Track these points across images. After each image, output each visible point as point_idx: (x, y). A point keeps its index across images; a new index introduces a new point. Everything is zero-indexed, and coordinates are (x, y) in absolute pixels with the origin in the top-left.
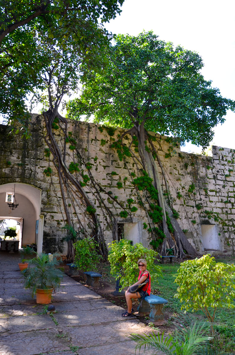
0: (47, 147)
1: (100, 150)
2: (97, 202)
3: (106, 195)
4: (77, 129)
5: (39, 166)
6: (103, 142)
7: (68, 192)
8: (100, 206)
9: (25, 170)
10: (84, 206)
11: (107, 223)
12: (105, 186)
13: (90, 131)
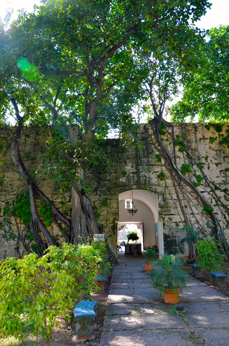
0: (157, 153)
1: (210, 148)
2: (213, 200)
3: (222, 192)
4: (183, 131)
5: (152, 172)
6: (212, 140)
7: (183, 193)
8: (217, 205)
9: (140, 177)
10: (201, 206)
11: (227, 221)
12: (220, 184)
13: (197, 131)
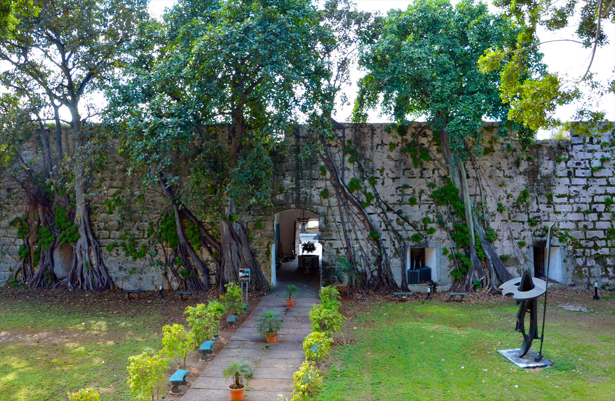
0: (322, 163)
1: (389, 157)
2: (383, 224)
3: (395, 214)
4: (357, 134)
5: (314, 188)
6: (392, 146)
7: (349, 214)
8: (387, 230)
9: (300, 194)
10: (367, 230)
11: (395, 249)
12: (394, 204)
13: (374, 134)
